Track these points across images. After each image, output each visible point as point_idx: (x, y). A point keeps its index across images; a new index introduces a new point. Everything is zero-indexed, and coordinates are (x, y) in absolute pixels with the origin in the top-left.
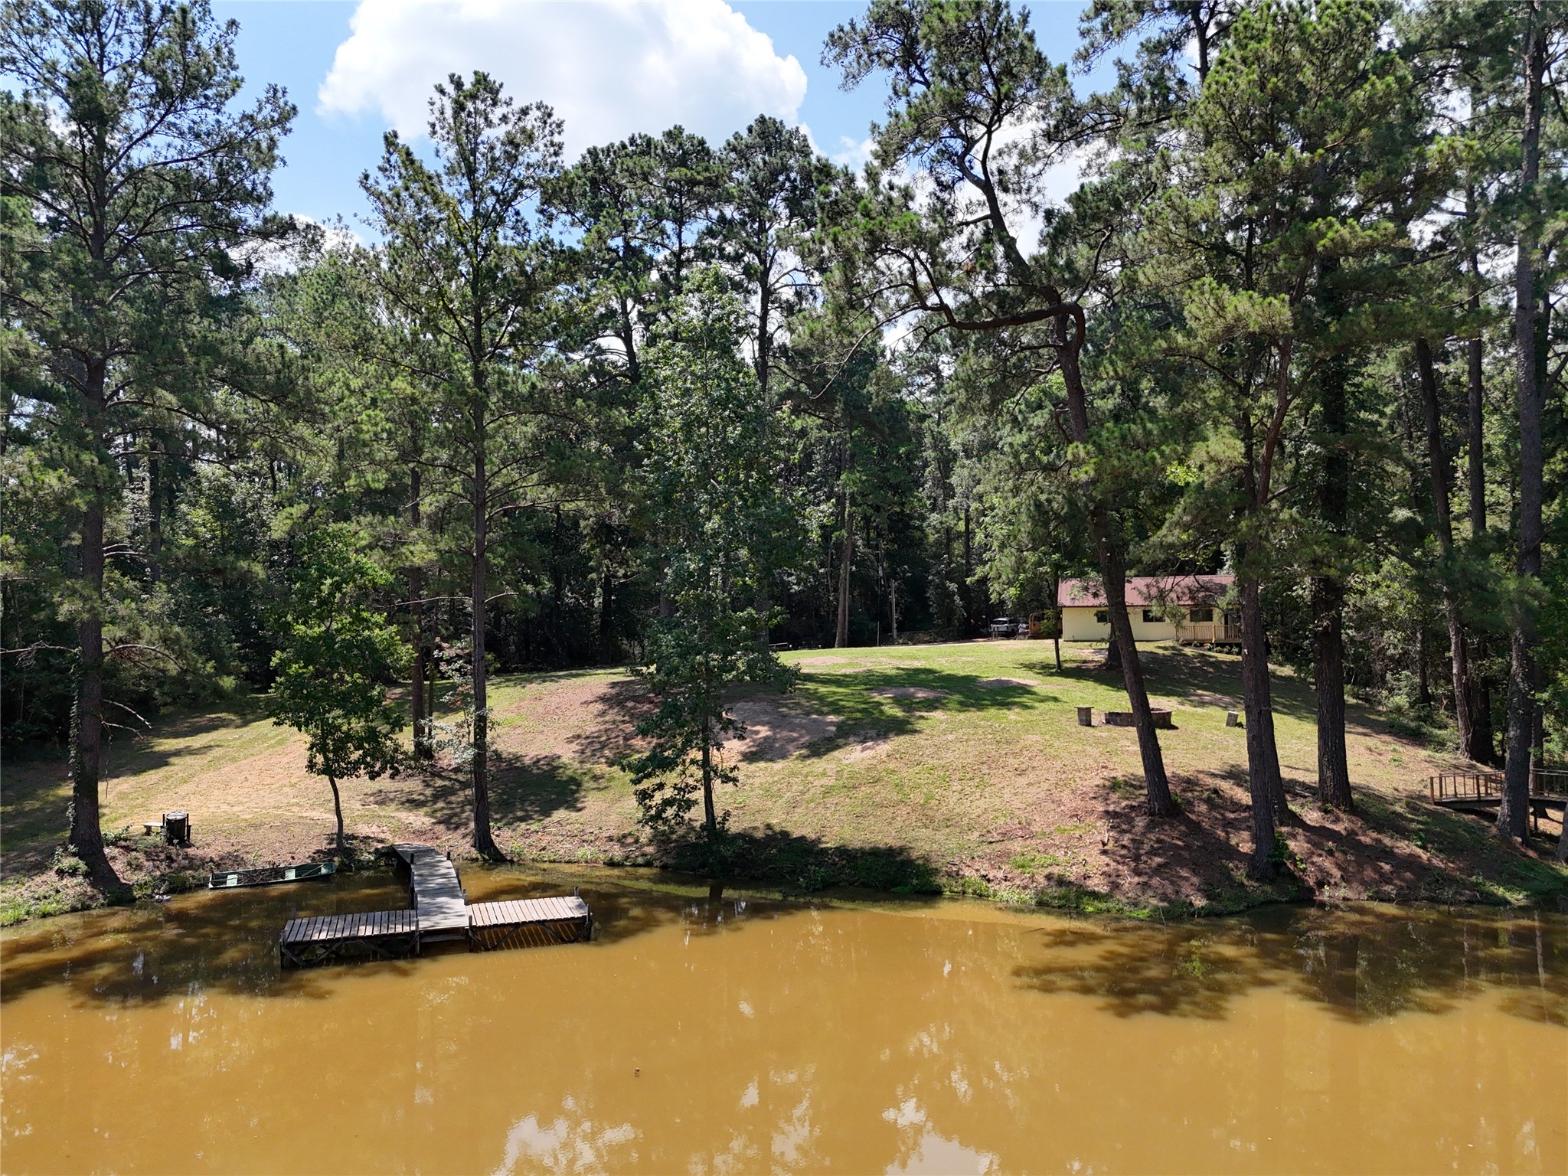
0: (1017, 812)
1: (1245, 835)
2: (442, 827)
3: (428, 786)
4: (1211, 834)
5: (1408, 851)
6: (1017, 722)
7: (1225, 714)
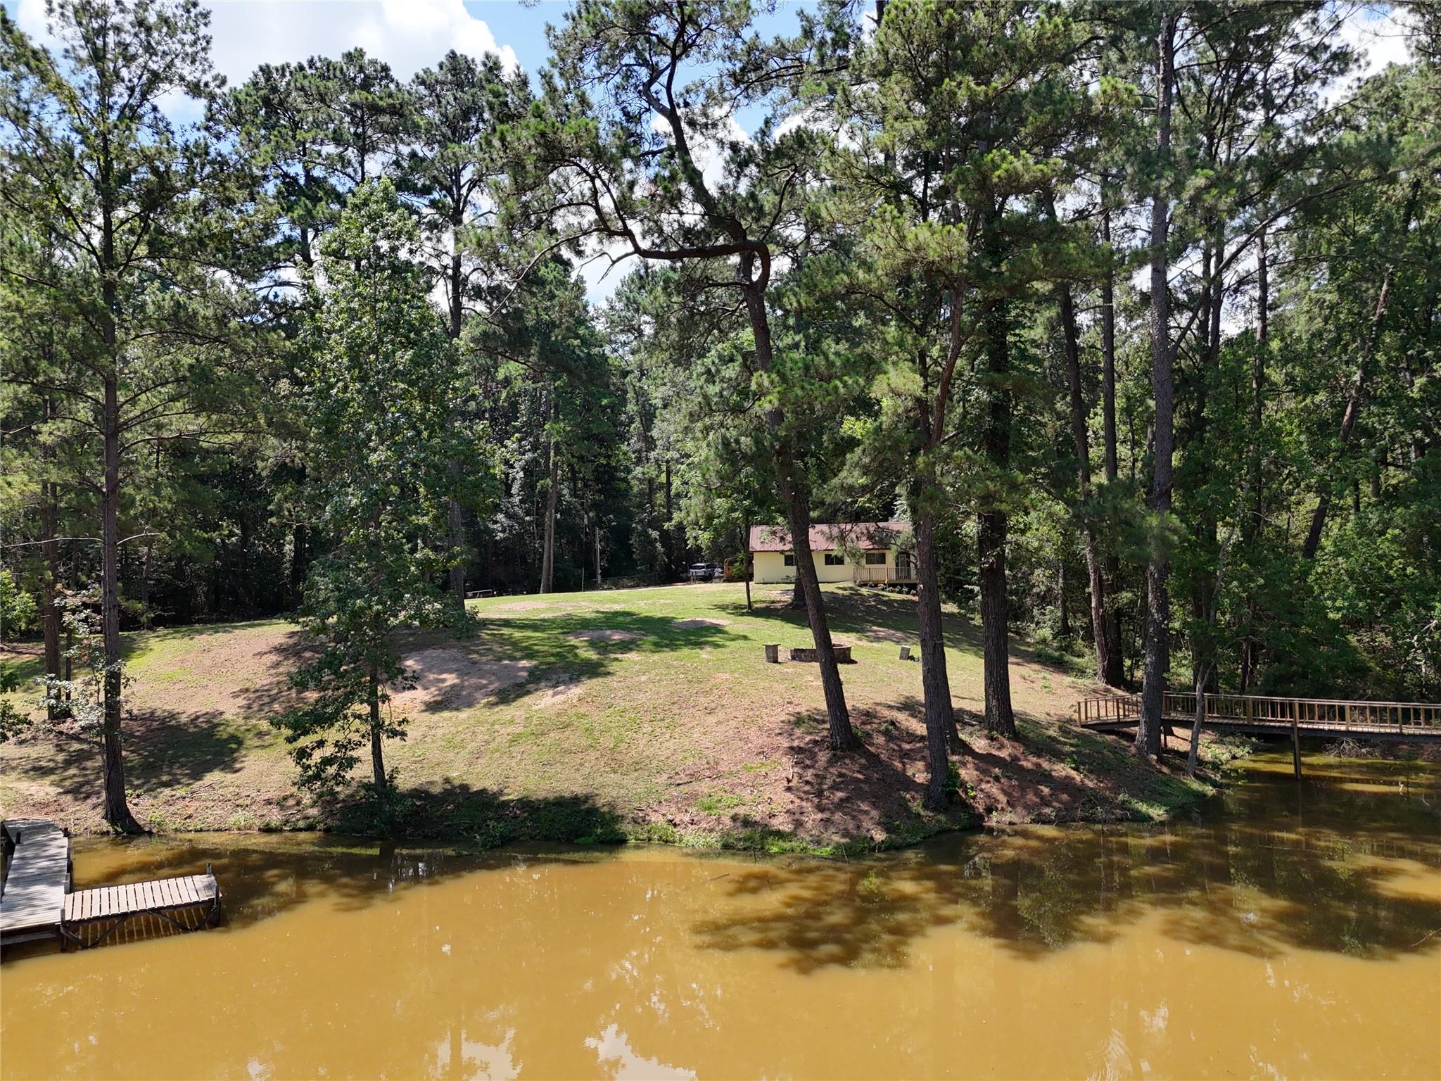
0: (706, 752)
1: (920, 765)
2: (69, 797)
3: (62, 750)
4: (889, 766)
5: (1063, 773)
6: (708, 661)
7: (899, 647)
